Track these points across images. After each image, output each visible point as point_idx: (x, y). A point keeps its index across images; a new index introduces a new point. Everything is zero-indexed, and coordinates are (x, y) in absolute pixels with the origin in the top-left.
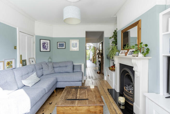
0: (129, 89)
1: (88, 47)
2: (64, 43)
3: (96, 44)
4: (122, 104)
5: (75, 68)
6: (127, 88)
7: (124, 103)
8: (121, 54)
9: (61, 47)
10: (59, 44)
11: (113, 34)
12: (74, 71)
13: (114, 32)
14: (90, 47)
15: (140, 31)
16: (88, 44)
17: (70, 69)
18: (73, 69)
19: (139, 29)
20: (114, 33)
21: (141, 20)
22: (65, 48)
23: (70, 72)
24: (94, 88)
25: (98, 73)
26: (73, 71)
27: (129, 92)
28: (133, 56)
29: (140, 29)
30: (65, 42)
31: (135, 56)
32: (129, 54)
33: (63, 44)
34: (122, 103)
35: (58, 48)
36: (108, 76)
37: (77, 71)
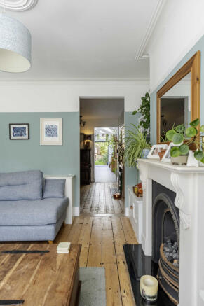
0: (171, 255)
1: (103, 135)
2: (26, 126)
3: (117, 128)
4: (148, 299)
5: (48, 187)
6: (167, 250)
7: (153, 297)
8: (152, 154)
9: (18, 135)
10: (14, 128)
11: (140, 103)
12: (45, 196)
13: (142, 98)
14: (107, 135)
15: (198, 85)
16: (102, 130)
17: (33, 190)
18: (43, 191)
19: (195, 81)
20: (144, 99)
21: (199, 52)
22: (29, 138)
23: (33, 198)
24: (67, 252)
25: (115, 197)
26: (43, 195)
27: (169, 263)
28: (174, 164)
29: (198, 79)
30: (29, 125)
31: (177, 164)
32: (167, 157)
33: (24, 128)
34: (150, 297)
35: (12, 137)
36: (132, 207)
37: (52, 195)
